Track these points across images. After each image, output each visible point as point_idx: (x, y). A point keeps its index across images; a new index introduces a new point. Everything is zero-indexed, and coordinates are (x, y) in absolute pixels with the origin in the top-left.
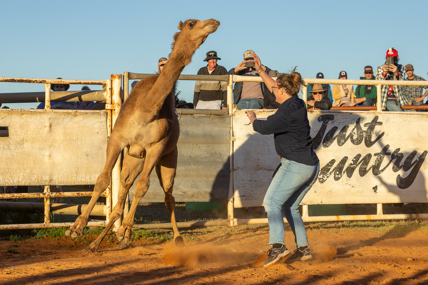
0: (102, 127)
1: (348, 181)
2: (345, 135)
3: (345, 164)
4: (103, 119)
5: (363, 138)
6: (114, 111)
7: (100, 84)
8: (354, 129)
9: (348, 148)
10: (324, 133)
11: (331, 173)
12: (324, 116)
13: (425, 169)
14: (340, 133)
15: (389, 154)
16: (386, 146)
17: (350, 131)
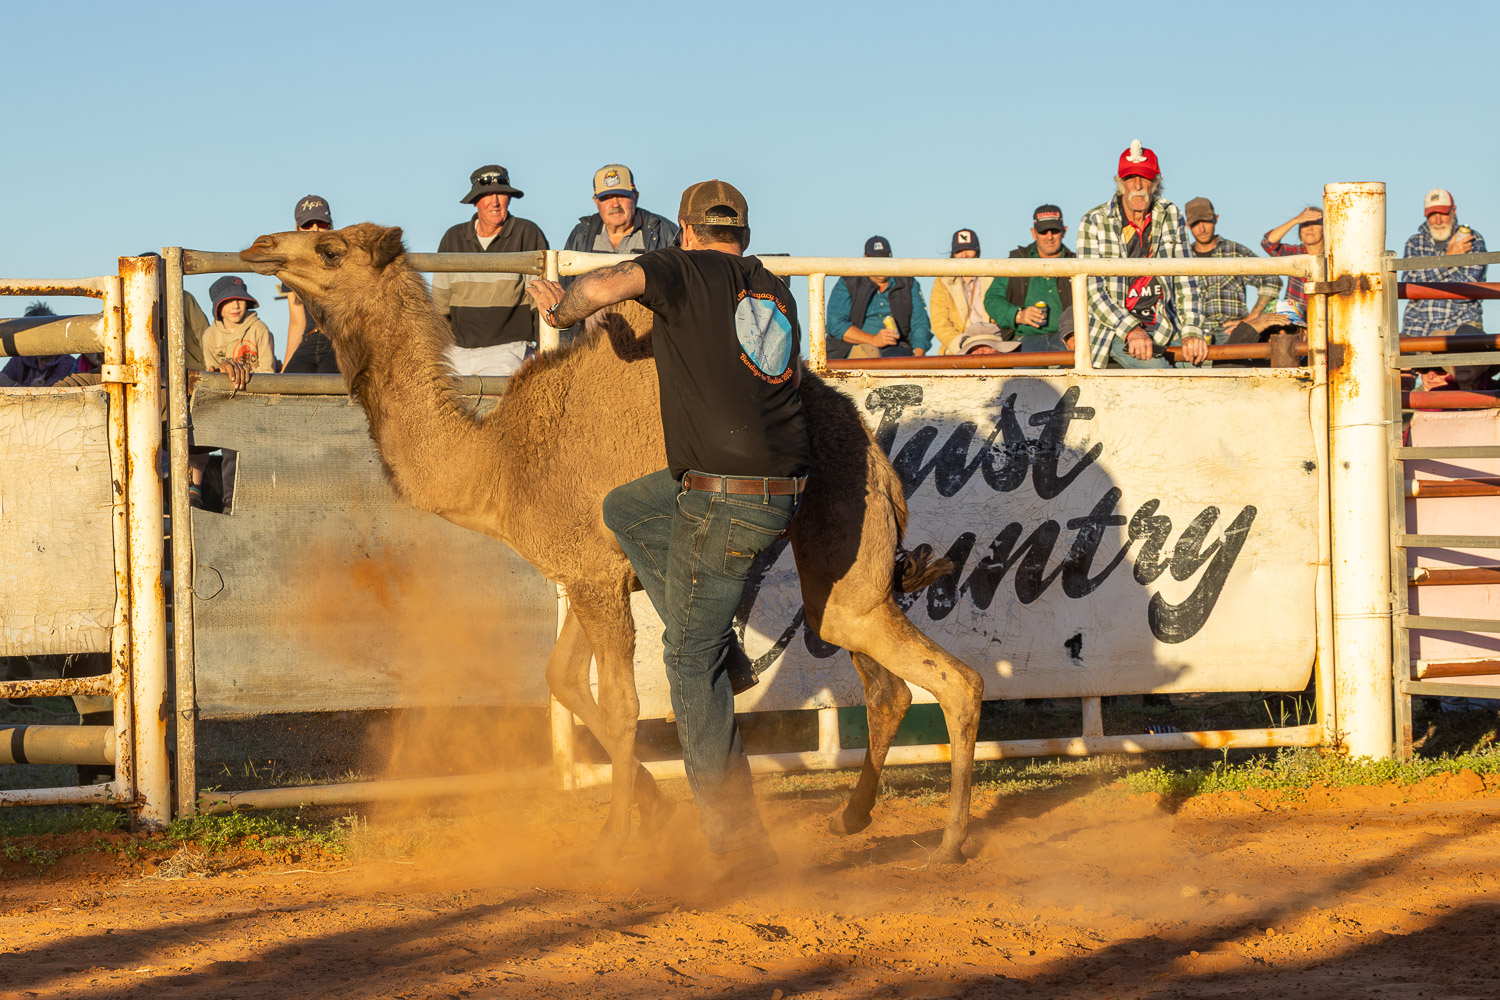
0: (94, 448)
1: (979, 618)
2: (963, 457)
3: (967, 562)
4: (96, 417)
5: (1026, 467)
6: (133, 388)
7: (79, 292)
8: (993, 436)
9: (977, 504)
12: (887, 391)
13: (1249, 570)
14: (945, 449)
15: (1120, 520)
16: (1110, 493)
17: (981, 445)
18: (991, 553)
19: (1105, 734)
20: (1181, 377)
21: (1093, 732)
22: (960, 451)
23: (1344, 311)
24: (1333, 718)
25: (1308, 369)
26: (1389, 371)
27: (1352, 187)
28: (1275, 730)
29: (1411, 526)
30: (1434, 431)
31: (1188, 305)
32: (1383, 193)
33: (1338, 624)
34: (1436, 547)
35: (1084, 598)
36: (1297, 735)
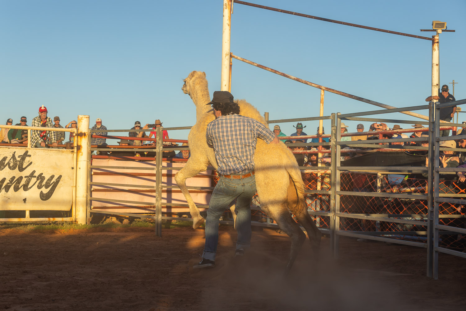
1: (6, 194)
2: (4, 163)
3: (4, 183)
5: (17, 166)
8: (11, 159)
9: (6, 172)
13: (60, 187)
14: (1, 161)
15: (35, 177)
16: (33, 171)
17: (8, 161)
18: (9, 182)
19: (30, 217)
20: (48, 150)
21: (28, 217)
22: (4, 162)
23: (81, 139)
24: (75, 216)
25: (73, 150)
26: (89, 151)
27: (83, 116)
28: (64, 218)
29: (91, 181)
30: (97, 163)
31: (53, 137)
32: (89, 118)
33: (77, 198)
34: (96, 184)
35: (27, 191)
36: (68, 219)
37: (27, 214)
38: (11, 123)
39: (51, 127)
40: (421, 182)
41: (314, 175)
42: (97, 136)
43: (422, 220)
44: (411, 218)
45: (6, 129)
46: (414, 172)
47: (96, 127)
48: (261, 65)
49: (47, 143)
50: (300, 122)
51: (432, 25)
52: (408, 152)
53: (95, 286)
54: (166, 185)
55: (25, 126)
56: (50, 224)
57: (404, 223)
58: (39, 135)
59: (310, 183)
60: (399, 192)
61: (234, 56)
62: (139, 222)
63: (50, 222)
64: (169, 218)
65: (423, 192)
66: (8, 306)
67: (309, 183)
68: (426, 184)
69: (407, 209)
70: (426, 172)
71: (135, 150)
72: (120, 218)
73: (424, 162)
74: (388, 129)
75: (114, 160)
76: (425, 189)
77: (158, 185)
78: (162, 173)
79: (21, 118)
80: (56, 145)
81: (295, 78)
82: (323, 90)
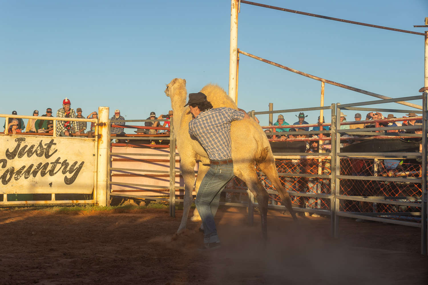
1: (34, 179)
2: (32, 151)
3: (32, 169)
5: (43, 153)
8: (38, 147)
9: (34, 159)
10: (18, 149)
11: (22, 174)
12: (19, 138)
13: (83, 172)
14: (29, 149)
15: (60, 163)
16: (58, 158)
17: (36, 149)
18: (36, 168)
19: (56, 200)
20: (72, 139)
21: (53, 200)
22: (32, 149)
23: (101, 128)
24: (96, 199)
25: (95, 138)
26: (108, 139)
27: (104, 108)
28: (86, 201)
29: (111, 166)
30: (116, 150)
31: (76, 126)
32: (109, 109)
33: (98, 182)
34: (116, 170)
35: (53, 176)
36: (90, 202)
37: (53, 196)
38: (37, 114)
39: (74, 117)
40: (415, 167)
41: (316, 160)
42: (116, 126)
43: (416, 202)
44: (406, 200)
45: (33, 119)
46: (408, 157)
47: (114, 118)
48: (266, 60)
49: (70, 132)
50: (302, 112)
51: (425, 21)
52: (402, 139)
53: (115, 262)
54: (179, 170)
55: (50, 116)
56: (74, 206)
57: (400, 204)
58: (63, 125)
59: (312, 168)
60: (395, 176)
61: (241, 52)
62: (154, 204)
63: (74, 205)
64: (182, 200)
65: (417, 176)
66: (37, 281)
67: (310, 168)
68: (420, 169)
69: (402, 192)
70: (420, 157)
71: (151, 138)
72: (137, 200)
73: (418, 149)
74: (383, 118)
75: (132, 147)
76: (419, 173)
77: (171, 170)
78: (176, 159)
79: (47, 110)
80: (79, 134)
81: (298, 71)
82: (323, 82)
